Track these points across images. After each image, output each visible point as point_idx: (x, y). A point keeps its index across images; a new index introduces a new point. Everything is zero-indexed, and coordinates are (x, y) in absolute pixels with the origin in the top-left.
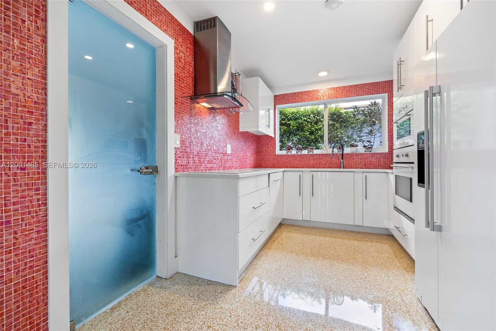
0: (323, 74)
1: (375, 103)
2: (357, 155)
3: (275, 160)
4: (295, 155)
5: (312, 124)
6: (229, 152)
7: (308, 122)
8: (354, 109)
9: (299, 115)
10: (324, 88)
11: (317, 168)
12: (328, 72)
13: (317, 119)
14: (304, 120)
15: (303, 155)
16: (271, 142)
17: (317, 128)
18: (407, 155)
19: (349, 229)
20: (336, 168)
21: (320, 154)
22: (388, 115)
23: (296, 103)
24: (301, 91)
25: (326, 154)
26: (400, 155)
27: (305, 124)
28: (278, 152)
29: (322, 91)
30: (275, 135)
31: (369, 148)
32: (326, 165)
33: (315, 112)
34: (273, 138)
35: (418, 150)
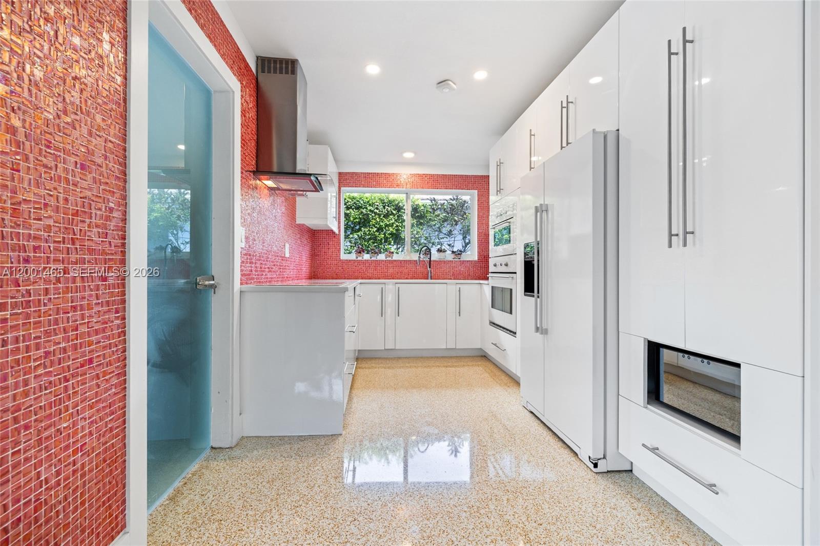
0: (409, 155)
2: (445, 262)
3: (340, 268)
4: (368, 261)
5: (382, 217)
6: (287, 255)
7: (375, 213)
8: (431, 201)
9: (364, 203)
10: (405, 173)
11: (398, 279)
12: (415, 153)
13: (387, 211)
14: (370, 210)
15: (379, 261)
16: (332, 241)
17: (388, 223)
18: (506, 265)
19: (440, 354)
20: (421, 279)
21: (401, 261)
22: (478, 216)
23: (370, 187)
24: (377, 172)
25: (409, 261)
26: (497, 264)
27: (371, 216)
28: (344, 256)
29: (405, 176)
30: (339, 231)
31: (459, 254)
32: (409, 274)
33: (386, 201)
34: (336, 235)
35: (525, 261)
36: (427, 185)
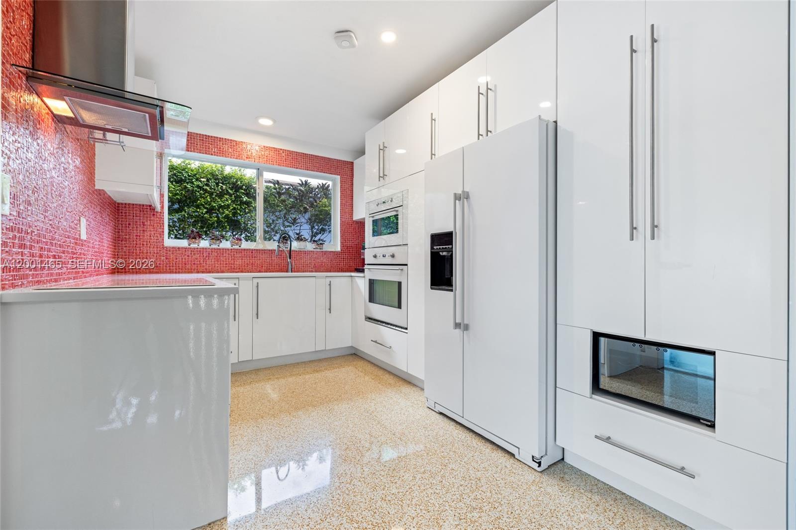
0: (266, 122)
1: (306, 182)
2: (305, 252)
3: (162, 258)
4: (206, 249)
5: (214, 196)
6: (84, 237)
7: (206, 191)
8: (274, 184)
10: (255, 144)
11: (248, 272)
12: (274, 121)
13: (222, 189)
14: (198, 186)
15: (223, 249)
16: (150, 220)
17: (222, 204)
18: (393, 256)
20: (278, 271)
21: (252, 250)
23: (209, 154)
24: (219, 136)
25: (262, 250)
26: (378, 255)
27: (198, 194)
28: (170, 242)
29: (257, 148)
30: (162, 207)
31: (321, 244)
32: (262, 267)
33: (220, 177)
34: (157, 212)
35: (432, 253)
36: (285, 162)
